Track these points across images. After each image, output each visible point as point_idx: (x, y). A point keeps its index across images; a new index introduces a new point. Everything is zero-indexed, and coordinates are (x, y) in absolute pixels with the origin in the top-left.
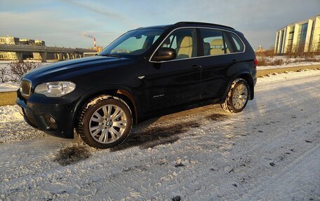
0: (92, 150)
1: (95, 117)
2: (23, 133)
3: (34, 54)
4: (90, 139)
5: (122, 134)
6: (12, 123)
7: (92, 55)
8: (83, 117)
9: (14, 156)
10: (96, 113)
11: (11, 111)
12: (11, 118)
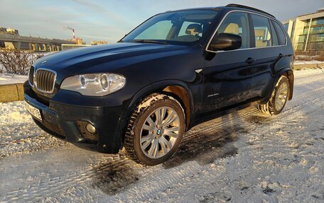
0: (137, 168)
1: (147, 124)
2: (29, 141)
3: (6, 44)
4: (139, 154)
5: (173, 145)
6: (9, 126)
7: (71, 47)
8: (133, 124)
9: (30, 179)
10: (149, 120)
11: (5, 110)
12: (6, 120)
